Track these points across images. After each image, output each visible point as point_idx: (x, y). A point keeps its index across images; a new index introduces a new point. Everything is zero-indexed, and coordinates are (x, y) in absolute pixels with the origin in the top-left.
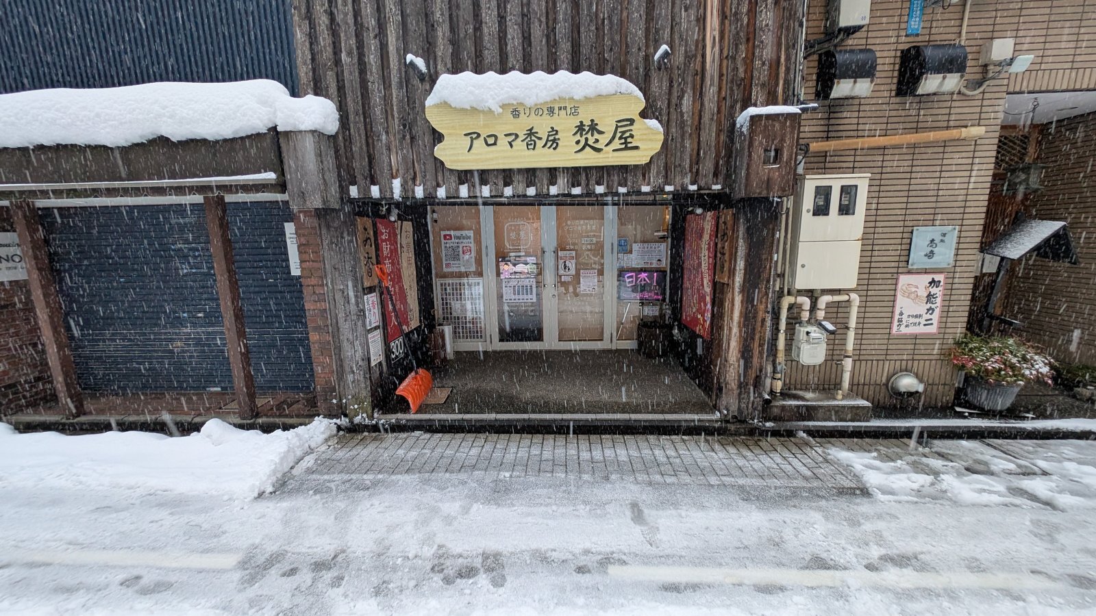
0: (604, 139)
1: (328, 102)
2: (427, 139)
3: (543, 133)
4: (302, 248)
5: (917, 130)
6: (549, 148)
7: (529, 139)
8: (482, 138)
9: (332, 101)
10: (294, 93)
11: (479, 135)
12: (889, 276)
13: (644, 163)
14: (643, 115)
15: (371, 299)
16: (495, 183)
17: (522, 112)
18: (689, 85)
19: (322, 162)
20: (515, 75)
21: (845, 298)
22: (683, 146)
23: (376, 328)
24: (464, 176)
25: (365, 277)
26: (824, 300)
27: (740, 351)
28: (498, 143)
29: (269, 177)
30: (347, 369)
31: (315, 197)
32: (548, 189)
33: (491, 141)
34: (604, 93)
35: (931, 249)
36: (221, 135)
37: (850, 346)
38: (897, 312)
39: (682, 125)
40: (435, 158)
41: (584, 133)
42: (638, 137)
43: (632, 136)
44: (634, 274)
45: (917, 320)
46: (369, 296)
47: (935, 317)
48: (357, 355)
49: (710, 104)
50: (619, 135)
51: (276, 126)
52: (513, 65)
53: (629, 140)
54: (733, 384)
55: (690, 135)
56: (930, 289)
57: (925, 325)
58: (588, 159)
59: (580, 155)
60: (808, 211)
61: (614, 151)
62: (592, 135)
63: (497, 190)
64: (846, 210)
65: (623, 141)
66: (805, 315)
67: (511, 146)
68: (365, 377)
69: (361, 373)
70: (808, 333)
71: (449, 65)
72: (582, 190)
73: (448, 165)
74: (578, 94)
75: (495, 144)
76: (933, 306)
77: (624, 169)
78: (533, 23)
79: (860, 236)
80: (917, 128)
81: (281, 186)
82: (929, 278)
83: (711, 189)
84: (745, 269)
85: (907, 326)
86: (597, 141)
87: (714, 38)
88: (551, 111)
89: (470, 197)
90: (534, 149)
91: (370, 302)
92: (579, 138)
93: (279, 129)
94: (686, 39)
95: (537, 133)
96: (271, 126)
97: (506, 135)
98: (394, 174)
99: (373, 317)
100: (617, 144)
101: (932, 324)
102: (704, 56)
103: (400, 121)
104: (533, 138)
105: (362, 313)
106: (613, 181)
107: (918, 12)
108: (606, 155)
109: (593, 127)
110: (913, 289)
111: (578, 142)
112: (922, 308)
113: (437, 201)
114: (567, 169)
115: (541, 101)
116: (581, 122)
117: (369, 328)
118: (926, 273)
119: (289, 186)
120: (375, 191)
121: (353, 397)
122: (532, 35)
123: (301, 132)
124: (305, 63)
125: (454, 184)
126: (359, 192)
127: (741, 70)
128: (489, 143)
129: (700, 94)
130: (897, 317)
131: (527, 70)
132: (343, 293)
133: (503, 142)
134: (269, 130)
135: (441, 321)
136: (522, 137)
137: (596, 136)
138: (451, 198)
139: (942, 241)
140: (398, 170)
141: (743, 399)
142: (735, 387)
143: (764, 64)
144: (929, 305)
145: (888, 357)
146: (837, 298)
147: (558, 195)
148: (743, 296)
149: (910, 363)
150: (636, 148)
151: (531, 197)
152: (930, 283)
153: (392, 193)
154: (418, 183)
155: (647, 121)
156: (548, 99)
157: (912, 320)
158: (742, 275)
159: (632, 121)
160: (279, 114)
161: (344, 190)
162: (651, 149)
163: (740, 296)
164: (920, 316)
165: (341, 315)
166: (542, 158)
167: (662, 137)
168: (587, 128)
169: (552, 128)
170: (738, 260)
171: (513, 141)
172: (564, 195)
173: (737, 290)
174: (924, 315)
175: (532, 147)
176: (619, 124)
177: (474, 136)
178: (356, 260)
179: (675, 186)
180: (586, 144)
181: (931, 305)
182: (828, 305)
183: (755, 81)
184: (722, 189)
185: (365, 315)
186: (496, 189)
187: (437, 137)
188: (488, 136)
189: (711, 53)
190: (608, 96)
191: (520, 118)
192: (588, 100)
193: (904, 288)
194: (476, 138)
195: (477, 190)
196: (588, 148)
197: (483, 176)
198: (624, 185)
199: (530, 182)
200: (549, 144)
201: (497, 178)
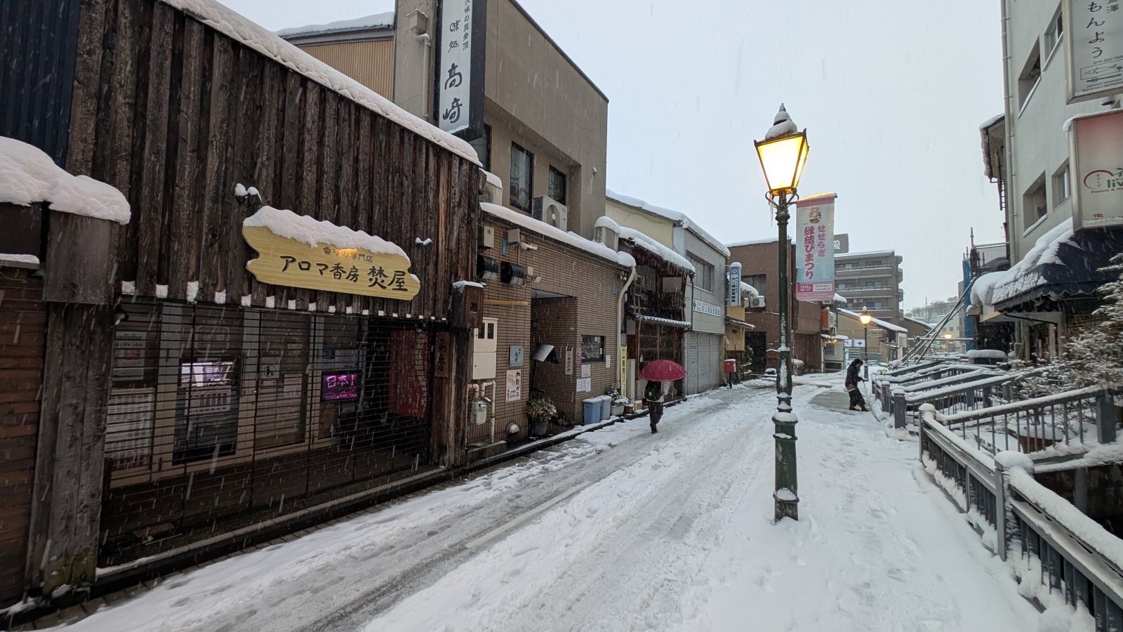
0: (387, 281)
1: (115, 190)
2: (240, 252)
3: (346, 269)
6: (350, 280)
7: (336, 271)
8: (297, 263)
11: (294, 260)
12: (505, 371)
13: (409, 299)
14: (410, 271)
16: (302, 299)
17: (332, 250)
18: (431, 260)
20: (328, 224)
21: (491, 383)
22: (429, 293)
24: (273, 290)
26: (484, 386)
28: (311, 268)
29: (31, 261)
32: (345, 309)
33: (304, 266)
34: (388, 252)
35: (516, 356)
37: (494, 409)
38: (507, 390)
39: (428, 280)
40: (248, 271)
41: (375, 274)
42: (407, 284)
43: (403, 282)
45: (514, 394)
47: (519, 391)
49: (441, 273)
50: (396, 280)
51: (47, 202)
53: (402, 284)
55: (432, 287)
56: (517, 377)
57: (516, 396)
58: (376, 292)
59: (371, 289)
60: (476, 336)
61: (393, 289)
62: (380, 277)
64: (491, 336)
65: (398, 284)
66: (477, 395)
67: (322, 273)
70: (479, 405)
72: (370, 312)
73: (259, 278)
74: (374, 249)
75: (308, 269)
76: (518, 386)
77: (397, 301)
79: (495, 350)
80: (508, 298)
82: (516, 371)
83: (441, 320)
84: (456, 369)
85: (511, 397)
86: (383, 281)
87: (443, 238)
88: (353, 255)
89: (275, 308)
90: (338, 278)
92: (372, 277)
93: (51, 207)
94: (430, 234)
95: (342, 268)
96: (41, 201)
97: (318, 264)
98: (192, 277)
100: (395, 285)
101: (519, 395)
102: (438, 246)
103: (208, 230)
104: (339, 271)
106: (390, 308)
108: (388, 292)
109: (381, 272)
110: (512, 378)
111: (371, 280)
112: (515, 388)
113: (240, 307)
114: (361, 296)
116: (374, 267)
120: (161, 291)
124: (85, 141)
125: (261, 295)
126: (136, 289)
127: (454, 258)
129: (436, 266)
130: (507, 393)
131: (336, 223)
133: (315, 269)
134: (37, 204)
136: (330, 268)
137: (383, 278)
138: (256, 306)
139: (519, 352)
140: (196, 273)
143: (463, 257)
145: (506, 415)
146: (488, 384)
147: (353, 314)
149: (513, 417)
150: (406, 290)
151: (330, 313)
152: (517, 374)
153: (186, 295)
154: (220, 289)
155: (412, 275)
157: (512, 394)
158: (455, 372)
159: (403, 273)
162: (414, 292)
163: (455, 384)
164: (514, 391)
165: (64, 439)
166: (343, 286)
167: (419, 286)
168: (377, 272)
169: (354, 267)
170: (453, 363)
171: (323, 270)
172: (356, 314)
173: (453, 381)
174: (516, 391)
176: (396, 274)
177: (290, 260)
179: (424, 316)
180: (376, 282)
183: (459, 265)
184: (446, 321)
186: (301, 304)
187: (252, 253)
188: (303, 262)
189: (441, 246)
190: (390, 255)
191: (330, 254)
192: (379, 254)
193: (509, 377)
194: (291, 262)
195: (283, 303)
196: (377, 285)
197: (292, 292)
198: (397, 312)
199: (333, 303)
200: (351, 277)
201: (304, 295)
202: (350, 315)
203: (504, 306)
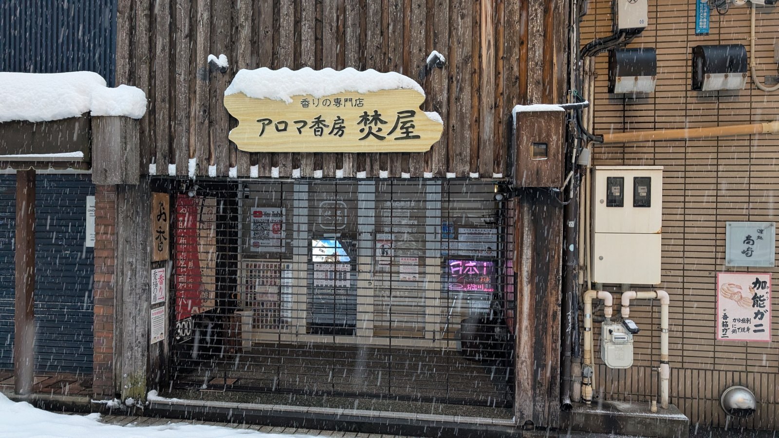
0: (386, 129)
1: (140, 90)
2: (225, 124)
3: (330, 121)
4: (100, 220)
5: (718, 123)
6: (335, 135)
7: (317, 126)
8: (273, 124)
9: (143, 90)
10: (111, 84)
11: (270, 122)
12: (707, 274)
13: (424, 151)
14: (424, 107)
15: (159, 274)
16: (284, 165)
17: (311, 102)
18: (467, 82)
19: (126, 143)
20: (307, 71)
21: (651, 295)
22: (463, 137)
23: (160, 304)
24: (255, 158)
25: (154, 251)
26: (628, 296)
27: (532, 347)
28: (288, 128)
29: (78, 156)
30: (126, 345)
31: (115, 174)
32: (334, 173)
33: (281, 127)
34: (387, 87)
35: (748, 246)
36: (41, 118)
37: (665, 350)
38: (721, 314)
39: (462, 117)
40: (230, 142)
41: (368, 122)
42: (419, 128)
43: (413, 126)
44: (460, 262)
45: (745, 325)
46: (157, 270)
47: (766, 321)
48: (137, 331)
49: (487, 100)
50: (400, 125)
51: (90, 111)
52: (305, 62)
53: (410, 130)
54: (526, 384)
55: (470, 126)
56: (756, 291)
57: (755, 331)
58: (372, 146)
59: (363, 142)
60: (602, 202)
61: (396, 139)
62: (376, 124)
63: (285, 172)
64: (642, 202)
65: (404, 130)
66: (609, 312)
67: (300, 132)
68: (143, 355)
69: (140, 350)
70: (611, 332)
71: (248, 61)
72: (367, 174)
73: (240, 148)
74: (363, 88)
75: (285, 130)
76: (762, 310)
77: (406, 156)
78: (325, 27)
79: (659, 229)
80: (718, 121)
81: (88, 163)
82: (752, 278)
83: (491, 177)
84: (533, 258)
85: (734, 331)
86: (380, 130)
87: (489, 42)
88: (338, 102)
89: (259, 177)
90: (321, 135)
91: (158, 277)
92: (363, 127)
93: (92, 114)
94: (463, 42)
95: (324, 121)
96: (85, 111)
97: (296, 122)
98: (191, 154)
99: (160, 292)
100: (398, 133)
101: (763, 330)
102: (480, 56)
103: (200, 107)
104: (321, 125)
105: (147, 288)
106: (396, 166)
107: (705, 14)
108: (389, 143)
109: (377, 117)
110: (736, 290)
111: (362, 131)
112: (749, 312)
113: (228, 180)
114: (352, 154)
115: (328, 93)
116: (366, 113)
117: (153, 303)
118: (748, 272)
119: (94, 164)
120: (172, 170)
121: (128, 375)
122: (324, 37)
123: (110, 117)
124: (124, 58)
125: (245, 165)
126: (157, 170)
127: (516, 69)
128: (280, 129)
129: (478, 90)
130: (720, 320)
131: (317, 66)
132: (132, 265)
133: (293, 128)
134: (84, 114)
135: (243, 306)
136: (310, 124)
137: (379, 125)
138: (242, 177)
139: (759, 237)
140: (195, 151)
141: (538, 401)
142: (529, 387)
143: (537, 64)
144: (756, 309)
145: (717, 367)
146: (642, 295)
147: (345, 178)
148: (532, 286)
149: (743, 375)
150: (418, 137)
151: (317, 179)
152: (755, 284)
153: (188, 171)
154: (212, 162)
155: (427, 113)
156: (335, 92)
157: (739, 325)
158: (529, 264)
159: (413, 113)
160: (94, 102)
161: (144, 168)
162: (432, 139)
163: (529, 286)
164: (748, 321)
165: (127, 287)
166: (328, 144)
167: (441, 128)
168: (371, 118)
169: (339, 117)
170: (525, 249)
171: (302, 127)
172: (349, 178)
173: (525, 280)
174: (753, 319)
175: (319, 133)
176: (401, 115)
177: (266, 122)
178: (147, 233)
179: (457, 173)
180: (370, 133)
181: (759, 308)
182: (633, 303)
183: (530, 80)
184: (503, 178)
185: (150, 289)
186: (285, 170)
187: (233, 122)
188: (279, 123)
189: (487, 54)
190: (390, 91)
191: (309, 108)
192: (371, 93)
193: (725, 288)
194: (268, 124)
195: (267, 171)
196: (371, 136)
197: (273, 158)
198: (407, 171)
199: (317, 166)
200: (335, 131)
201: (286, 161)
202: (340, 179)
203: (706, 139)
